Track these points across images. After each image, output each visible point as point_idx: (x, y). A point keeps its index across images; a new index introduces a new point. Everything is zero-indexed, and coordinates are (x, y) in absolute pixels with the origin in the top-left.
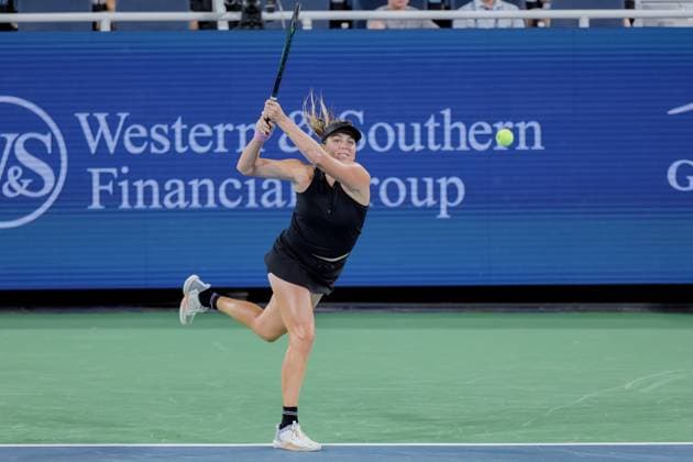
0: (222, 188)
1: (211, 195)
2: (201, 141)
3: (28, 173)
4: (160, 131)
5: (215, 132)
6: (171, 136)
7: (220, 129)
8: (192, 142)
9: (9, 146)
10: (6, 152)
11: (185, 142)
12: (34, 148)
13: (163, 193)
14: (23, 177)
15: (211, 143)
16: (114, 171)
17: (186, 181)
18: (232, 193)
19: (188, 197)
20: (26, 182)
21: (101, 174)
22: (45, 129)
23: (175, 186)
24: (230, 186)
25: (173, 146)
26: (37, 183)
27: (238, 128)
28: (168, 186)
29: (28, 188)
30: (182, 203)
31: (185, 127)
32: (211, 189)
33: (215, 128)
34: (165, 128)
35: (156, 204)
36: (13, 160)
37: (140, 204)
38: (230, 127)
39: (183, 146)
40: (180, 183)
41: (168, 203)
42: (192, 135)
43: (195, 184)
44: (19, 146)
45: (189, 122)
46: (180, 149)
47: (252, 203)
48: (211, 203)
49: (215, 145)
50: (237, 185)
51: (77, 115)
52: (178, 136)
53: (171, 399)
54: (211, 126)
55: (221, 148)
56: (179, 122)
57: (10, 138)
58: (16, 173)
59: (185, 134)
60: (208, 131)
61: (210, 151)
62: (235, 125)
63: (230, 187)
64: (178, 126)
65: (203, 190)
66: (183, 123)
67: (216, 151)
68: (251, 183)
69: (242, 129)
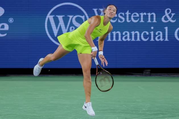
0: (142, 34)
1: (138, 37)
2: (135, 18)
4: (121, 15)
5: (140, 15)
6: (125, 17)
7: (142, 14)
8: (132, 19)
9: (70, 19)
10: (70, 21)
13: (122, 36)
15: (139, 19)
18: (145, 36)
19: (131, 37)
23: (126, 34)
24: (145, 33)
25: (126, 20)
27: (148, 14)
28: (124, 34)
30: (128, 39)
31: (130, 13)
32: (138, 34)
33: (140, 14)
34: (123, 14)
35: (120, 40)
37: (114, 40)
38: (145, 14)
39: (129, 20)
40: (128, 33)
41: (124, 39)
42: (132, 16)
43: (133, 33)
45: (131, 12)
46: (128, 21)
47: (152, 40)
48: (138, 39)
49: (140, 20)
50: (147, 33)
51: (93, 9)
52: (128, 17)
53: (124, 106)
54: (139, 13)
55: (142, 21)
56: (128, 12)
57: (71, 17)
58: (72, 29)
59: (130, 16)
61: (138, 22)
62: (147, 13)
64: (128, 13)
65: (136, 35)
66: (129, 12)
67: (140, 22)
68: (152, 33)
69: (149, 14)
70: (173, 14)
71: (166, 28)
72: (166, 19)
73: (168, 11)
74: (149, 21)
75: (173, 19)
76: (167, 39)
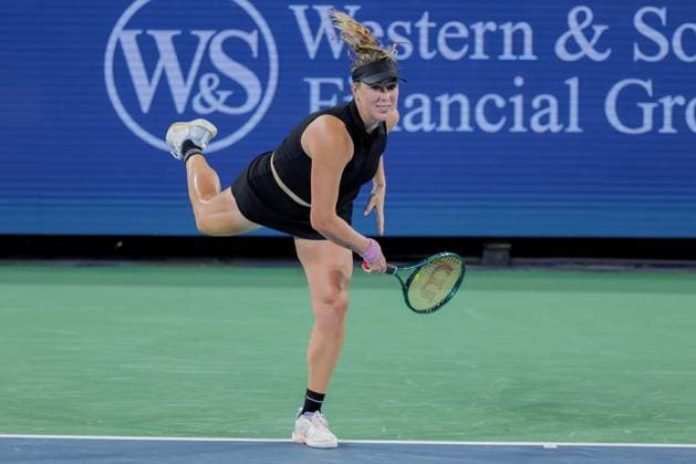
0: (479, 110)
1: (465, 118)
2: (454, 44)
3: (227, 83)
4: (400, 30)
5: (472, 34)
6: (414, 37)
7: (479, 29)
8: (441, 41)
9: (201, 48)
10: (199, 56)
11: (433, 45)
12: (235, 50)
13: (403, 111)
14: (220, 88)
15: (466, 47)
16: (339, 82)
17: (432, 97)
18: (492, 113)
19: (435, 117)
20: (224, 95)
21: (323, 86)
22: (250, 26)
23: (418, 103)
25: (416, 45)
26: (239, 96)
27: (502, 27)
28: (409, 102)
29: (228, 103)
30: (427, 126)
31: (433, 25)
32: (465, 110)
33: (473, 27)
34: (407, 26)
36: (207, 67)
38: (492, 26)
39: (430, 51)
40: (426, 100)
41: (409, 125)
42: (442, 35)
43: (445, 101)
44: (216, 48)
45: (439, 19)
46: (426, 54)
47: (518, 127)
48: (465, 126)
49: (471, 51)
50: (500, 102)
51: (291, 7)
52: (424, 40)
54: (468, 24)
55: (479, 54)
56: (425, 18)
57: (204, 36)
58: (210, 82)
59: (433, 34)
60: (463, 32)
61: (465, 58)
62: (499, 24)
63: (490, 105)
64: (424, 24)
65: (455, 109)
66: (430, 20)
67: (472, 57)
68: (518, 101)
69: (508, 29)
70: (599, 30)
71: (573, 83)
72: (572, 46)
73: (581, 17)
74: (508, 55)
75: (599, 48)
76: (574, 127)
